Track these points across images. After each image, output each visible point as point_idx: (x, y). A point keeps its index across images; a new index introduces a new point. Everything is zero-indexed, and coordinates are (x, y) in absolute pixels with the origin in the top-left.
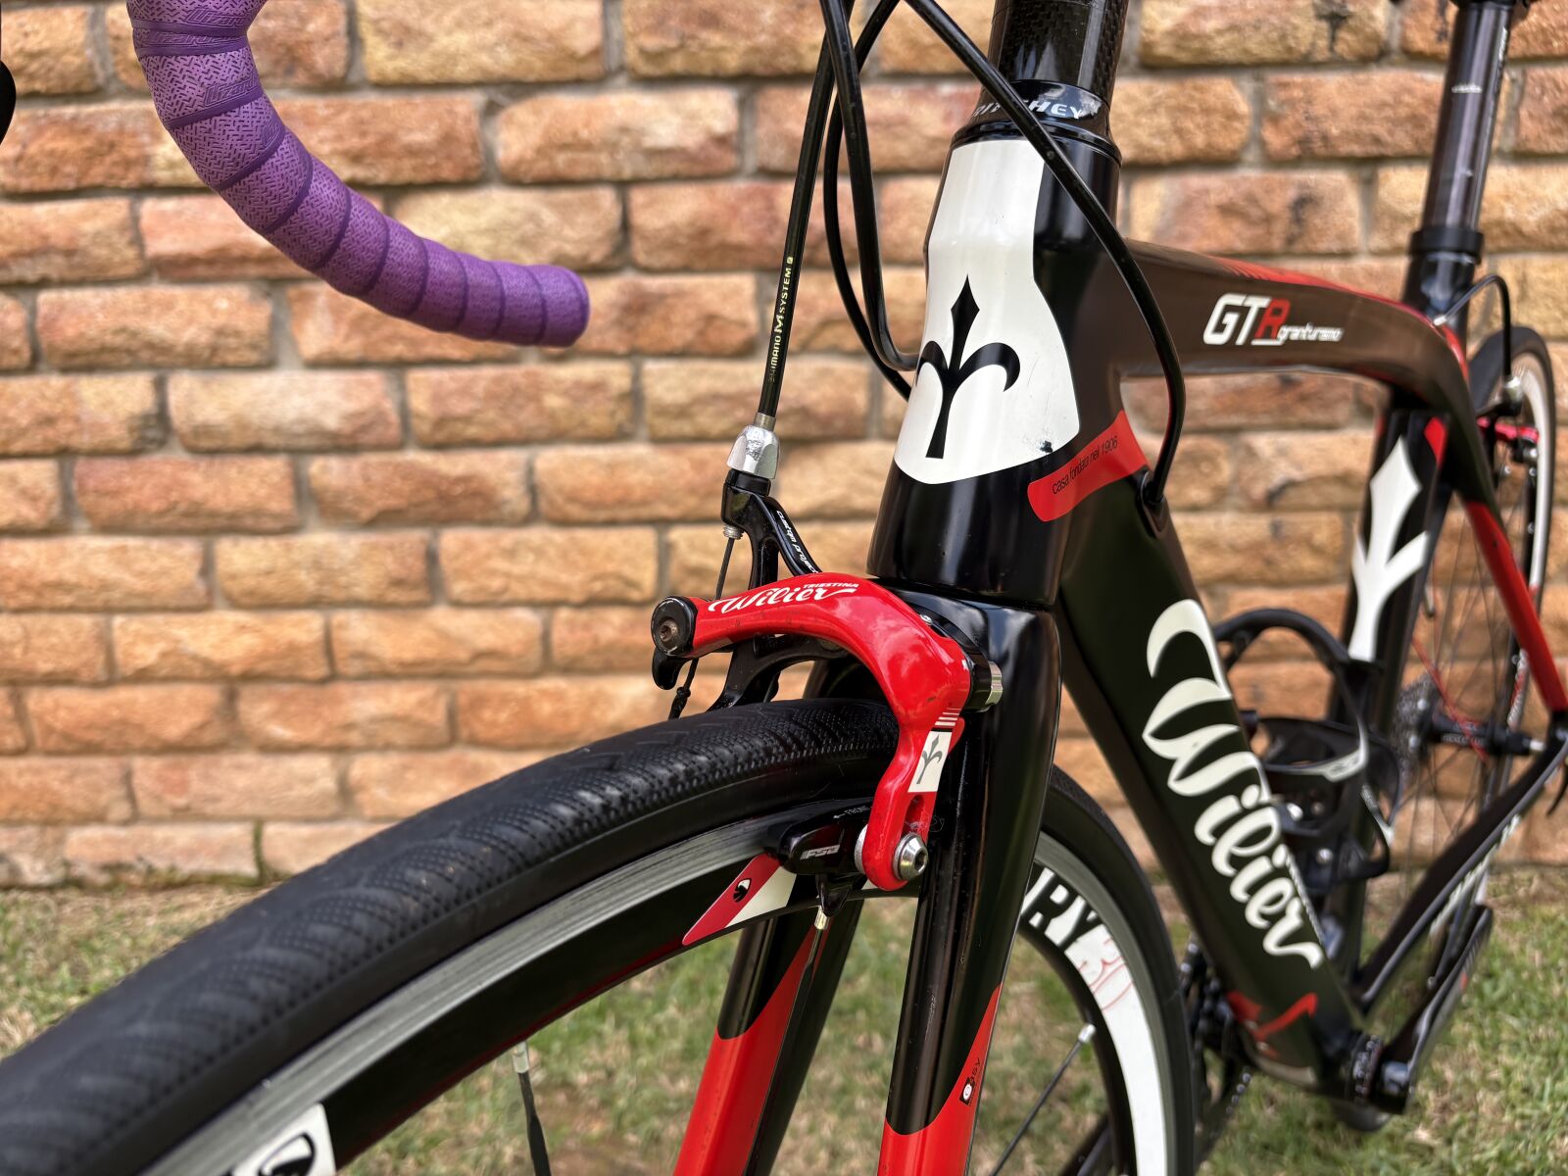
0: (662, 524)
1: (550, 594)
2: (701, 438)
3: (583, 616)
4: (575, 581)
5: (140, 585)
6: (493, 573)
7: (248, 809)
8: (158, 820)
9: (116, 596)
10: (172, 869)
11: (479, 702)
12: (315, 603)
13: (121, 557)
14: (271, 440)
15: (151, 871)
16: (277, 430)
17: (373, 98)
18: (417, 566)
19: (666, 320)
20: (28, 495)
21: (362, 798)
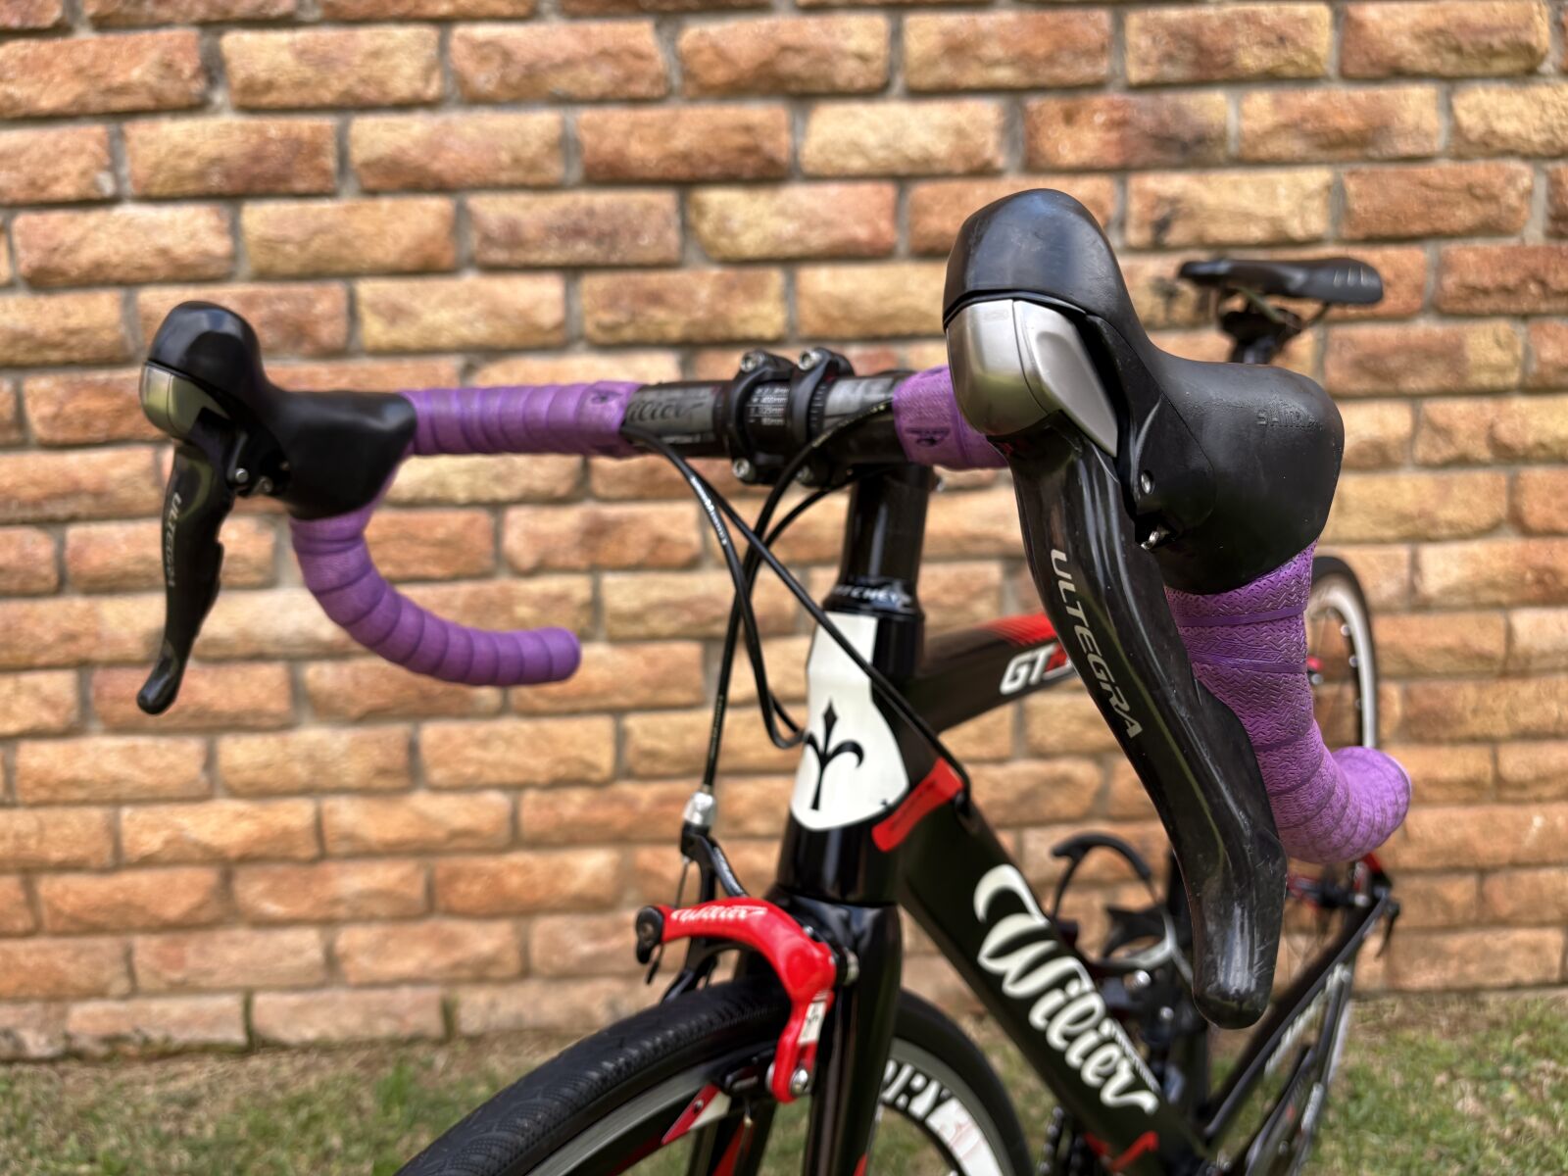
0: (618, 713)
1: (519, 777)
2: (654, 638)
3: (548, 797)
4: (540, 765)
5: (148, 780)
6: (467, 761)
7: (240, 980)
8: (155, 994)
9: (125, 791)
10: (167, 1040)
11: (454, 876)
12: (307, 791)
13: (132, 755)
14: (271, 649)
15: (147, 1042)
16: (278, 641)
17: (369, 364)
18: (399, 757)
19: (622, 542)
20: (49, 703)
21: (347, 967)
